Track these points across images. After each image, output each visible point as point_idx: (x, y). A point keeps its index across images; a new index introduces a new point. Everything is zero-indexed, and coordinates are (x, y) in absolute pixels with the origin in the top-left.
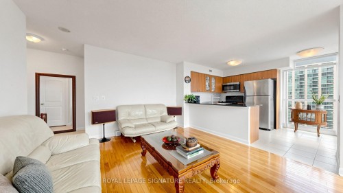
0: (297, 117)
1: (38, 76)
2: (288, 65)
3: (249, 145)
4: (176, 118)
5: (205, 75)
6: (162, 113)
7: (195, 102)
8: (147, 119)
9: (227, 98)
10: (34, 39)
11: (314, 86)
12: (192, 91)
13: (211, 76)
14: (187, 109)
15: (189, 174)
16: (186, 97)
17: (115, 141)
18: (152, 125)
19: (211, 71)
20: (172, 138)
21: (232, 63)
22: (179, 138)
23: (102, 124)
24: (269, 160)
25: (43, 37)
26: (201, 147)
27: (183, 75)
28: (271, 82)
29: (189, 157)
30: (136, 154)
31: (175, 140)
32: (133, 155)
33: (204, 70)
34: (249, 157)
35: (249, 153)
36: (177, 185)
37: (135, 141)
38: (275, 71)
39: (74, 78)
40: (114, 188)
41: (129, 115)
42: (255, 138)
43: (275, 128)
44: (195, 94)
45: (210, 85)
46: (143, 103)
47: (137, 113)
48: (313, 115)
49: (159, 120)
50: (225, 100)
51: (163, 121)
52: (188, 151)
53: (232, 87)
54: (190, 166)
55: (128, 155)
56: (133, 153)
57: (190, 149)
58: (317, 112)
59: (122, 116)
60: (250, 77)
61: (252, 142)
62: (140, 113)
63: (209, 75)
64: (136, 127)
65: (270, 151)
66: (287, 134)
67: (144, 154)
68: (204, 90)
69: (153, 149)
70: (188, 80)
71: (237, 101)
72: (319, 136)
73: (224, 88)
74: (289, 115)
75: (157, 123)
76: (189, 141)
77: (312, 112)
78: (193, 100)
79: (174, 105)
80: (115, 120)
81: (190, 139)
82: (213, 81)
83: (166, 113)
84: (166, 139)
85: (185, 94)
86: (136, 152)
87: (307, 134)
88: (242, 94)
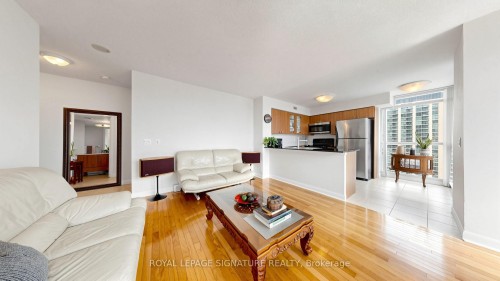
0: (397, 164)
1: (67, 112)
2: (389, 102)
3: (345, 200)
4: (253, 166)
5: (289, 114)
6: (235, 160)
7: (277, 147)
8: (215, 169)
9: (315, 141)
10: (58, 62)
11: (408, 127)
12: (273, 133)
13: (296, 115)
14: (266, 155)
15: (272, 253)
16: (266, 140)
17: (172, 198)
18: (223, 176)
19: (295, 108)
20: (248, 197)
21: (322, 99)
22: (257, 195)
23: (155, 177)
24: (367, 219)
25: (72, 59)
26: (288, 209)
27: (261, 113)
28: (367, 121)
29: (272, 226)
30: (199, 216)
31: (252, 199)
32: (194, 218)
33: (287, 107)
34: (345, 217)
35: (345, 210)
36: (255, 271)
37: (199, 198)
38: (373, 108)
39: (119, 116)
40: (161, 273)
41: (192, 163)
42: (351, 191)
43: (372, 177)
44: (277, 137)
45: (295, 126)
46: (211, 147)
47: (203, 160)
48: (418, 161)
49: (231, 169)
50: (312, 144)
51: (236, 171)
52: (271, 217)
53: (320, 129)
54: (274, 240)
55: (187, 219)
56: (195, 215)
57: (273, 213)
58: (422, 158)
59: (182, 165)
60: (342, 115)
61: (348, 196)
62: (206, 160)
63: (293, 114)
64: (201, 179)
65: (367, 206)
66: (387, 184)
67: (209, 217)
68: (287, 132)
69: (222, 212)
70: (267, 119)
71: (327, 146)
72: (424, 186)
73: (311, 130)
74: (388, 160)
75: (229, 173)
76: (272, 202)
77: (416, 158)
78: (274, 144)
79: (250, 150)
80: (172, 170)
81: (273, 198)
82: (298, 119)
83: (240, 160)
84: (240, 197)
85: (264, 137)
86: (200, 213)
87: (410, 185)
88: (334, 137)
